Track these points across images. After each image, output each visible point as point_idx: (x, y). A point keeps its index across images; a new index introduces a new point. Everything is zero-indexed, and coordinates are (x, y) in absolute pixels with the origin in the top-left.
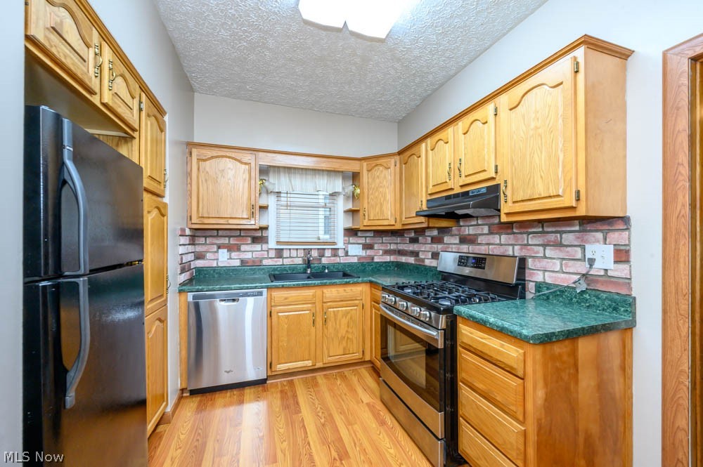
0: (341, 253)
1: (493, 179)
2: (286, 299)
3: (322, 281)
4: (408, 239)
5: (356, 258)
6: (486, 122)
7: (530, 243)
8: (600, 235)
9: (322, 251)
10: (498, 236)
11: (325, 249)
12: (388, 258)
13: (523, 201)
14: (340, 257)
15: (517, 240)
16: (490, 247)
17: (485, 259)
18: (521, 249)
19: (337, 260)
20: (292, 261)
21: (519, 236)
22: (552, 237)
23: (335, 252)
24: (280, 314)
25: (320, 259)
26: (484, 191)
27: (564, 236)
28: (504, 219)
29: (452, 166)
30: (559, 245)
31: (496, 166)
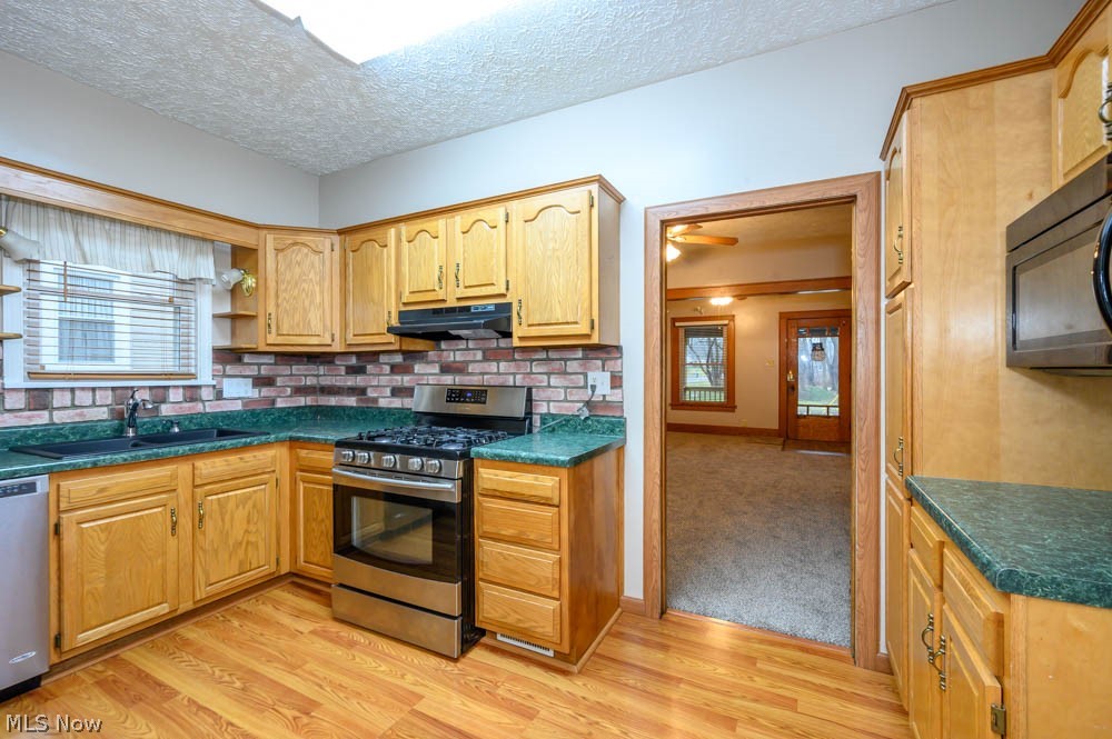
0: (206, 394)
1: (504, 295)
2: (102, 490)
3: (192, 447)
4: (343, 368)
5: (240, 401)
6: (495, 227)
7: (534, 371)
8: (599, 363)
9: (162, 390)
10: (495, 364)
11: (167, 388)
12: (302, 401)
13: (539, 325)
14: (203, 401)
15: (518, 367)
16: (485, 377)
17: (486, 391)
18: (524, 378)
19: (199, 407)
20: (81, 415)
21: (522, 363)
22: (556, 365)
23: (192, 393)
24: (84, 526)
25: (156, 409)
26: (492, 308)
27: (568, 363)
28: (516, 342)
29: (444, 270)
30: (564, 373)
31: (508, 282)
